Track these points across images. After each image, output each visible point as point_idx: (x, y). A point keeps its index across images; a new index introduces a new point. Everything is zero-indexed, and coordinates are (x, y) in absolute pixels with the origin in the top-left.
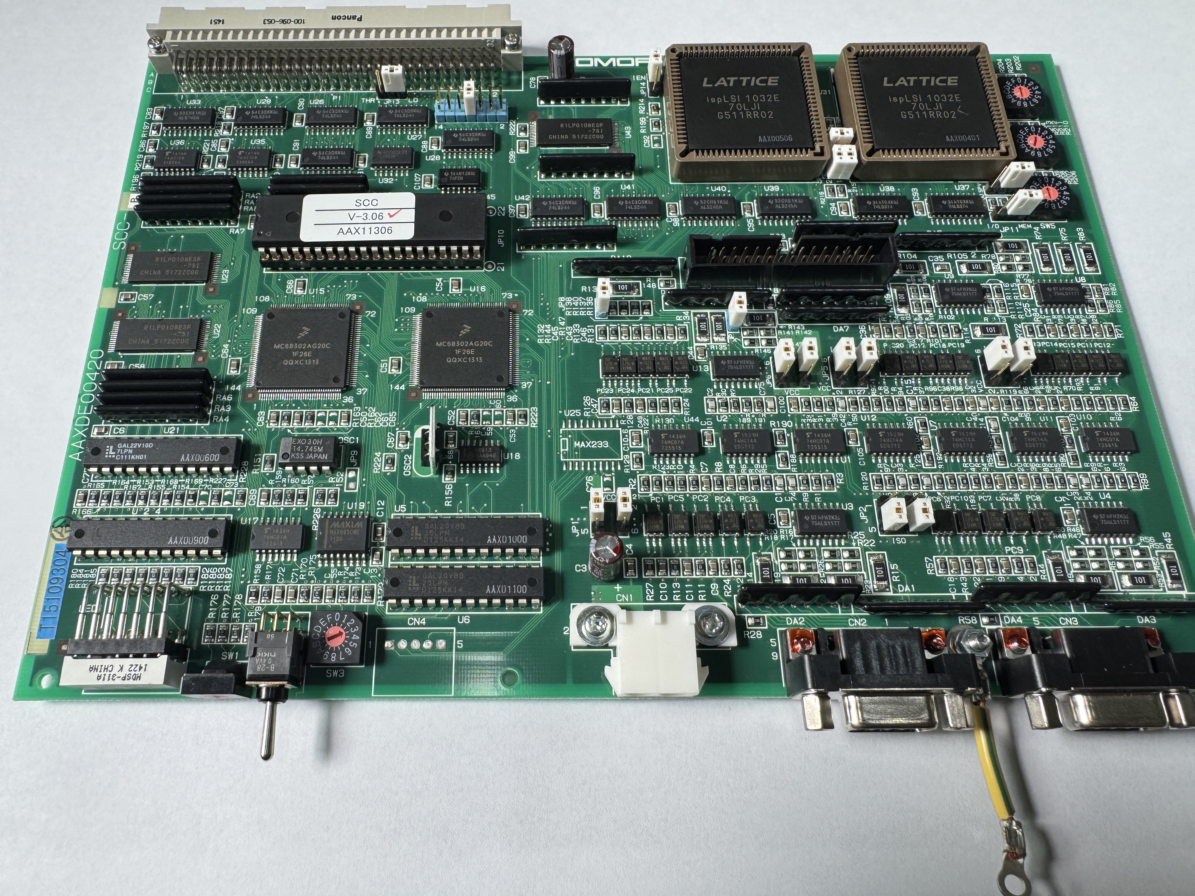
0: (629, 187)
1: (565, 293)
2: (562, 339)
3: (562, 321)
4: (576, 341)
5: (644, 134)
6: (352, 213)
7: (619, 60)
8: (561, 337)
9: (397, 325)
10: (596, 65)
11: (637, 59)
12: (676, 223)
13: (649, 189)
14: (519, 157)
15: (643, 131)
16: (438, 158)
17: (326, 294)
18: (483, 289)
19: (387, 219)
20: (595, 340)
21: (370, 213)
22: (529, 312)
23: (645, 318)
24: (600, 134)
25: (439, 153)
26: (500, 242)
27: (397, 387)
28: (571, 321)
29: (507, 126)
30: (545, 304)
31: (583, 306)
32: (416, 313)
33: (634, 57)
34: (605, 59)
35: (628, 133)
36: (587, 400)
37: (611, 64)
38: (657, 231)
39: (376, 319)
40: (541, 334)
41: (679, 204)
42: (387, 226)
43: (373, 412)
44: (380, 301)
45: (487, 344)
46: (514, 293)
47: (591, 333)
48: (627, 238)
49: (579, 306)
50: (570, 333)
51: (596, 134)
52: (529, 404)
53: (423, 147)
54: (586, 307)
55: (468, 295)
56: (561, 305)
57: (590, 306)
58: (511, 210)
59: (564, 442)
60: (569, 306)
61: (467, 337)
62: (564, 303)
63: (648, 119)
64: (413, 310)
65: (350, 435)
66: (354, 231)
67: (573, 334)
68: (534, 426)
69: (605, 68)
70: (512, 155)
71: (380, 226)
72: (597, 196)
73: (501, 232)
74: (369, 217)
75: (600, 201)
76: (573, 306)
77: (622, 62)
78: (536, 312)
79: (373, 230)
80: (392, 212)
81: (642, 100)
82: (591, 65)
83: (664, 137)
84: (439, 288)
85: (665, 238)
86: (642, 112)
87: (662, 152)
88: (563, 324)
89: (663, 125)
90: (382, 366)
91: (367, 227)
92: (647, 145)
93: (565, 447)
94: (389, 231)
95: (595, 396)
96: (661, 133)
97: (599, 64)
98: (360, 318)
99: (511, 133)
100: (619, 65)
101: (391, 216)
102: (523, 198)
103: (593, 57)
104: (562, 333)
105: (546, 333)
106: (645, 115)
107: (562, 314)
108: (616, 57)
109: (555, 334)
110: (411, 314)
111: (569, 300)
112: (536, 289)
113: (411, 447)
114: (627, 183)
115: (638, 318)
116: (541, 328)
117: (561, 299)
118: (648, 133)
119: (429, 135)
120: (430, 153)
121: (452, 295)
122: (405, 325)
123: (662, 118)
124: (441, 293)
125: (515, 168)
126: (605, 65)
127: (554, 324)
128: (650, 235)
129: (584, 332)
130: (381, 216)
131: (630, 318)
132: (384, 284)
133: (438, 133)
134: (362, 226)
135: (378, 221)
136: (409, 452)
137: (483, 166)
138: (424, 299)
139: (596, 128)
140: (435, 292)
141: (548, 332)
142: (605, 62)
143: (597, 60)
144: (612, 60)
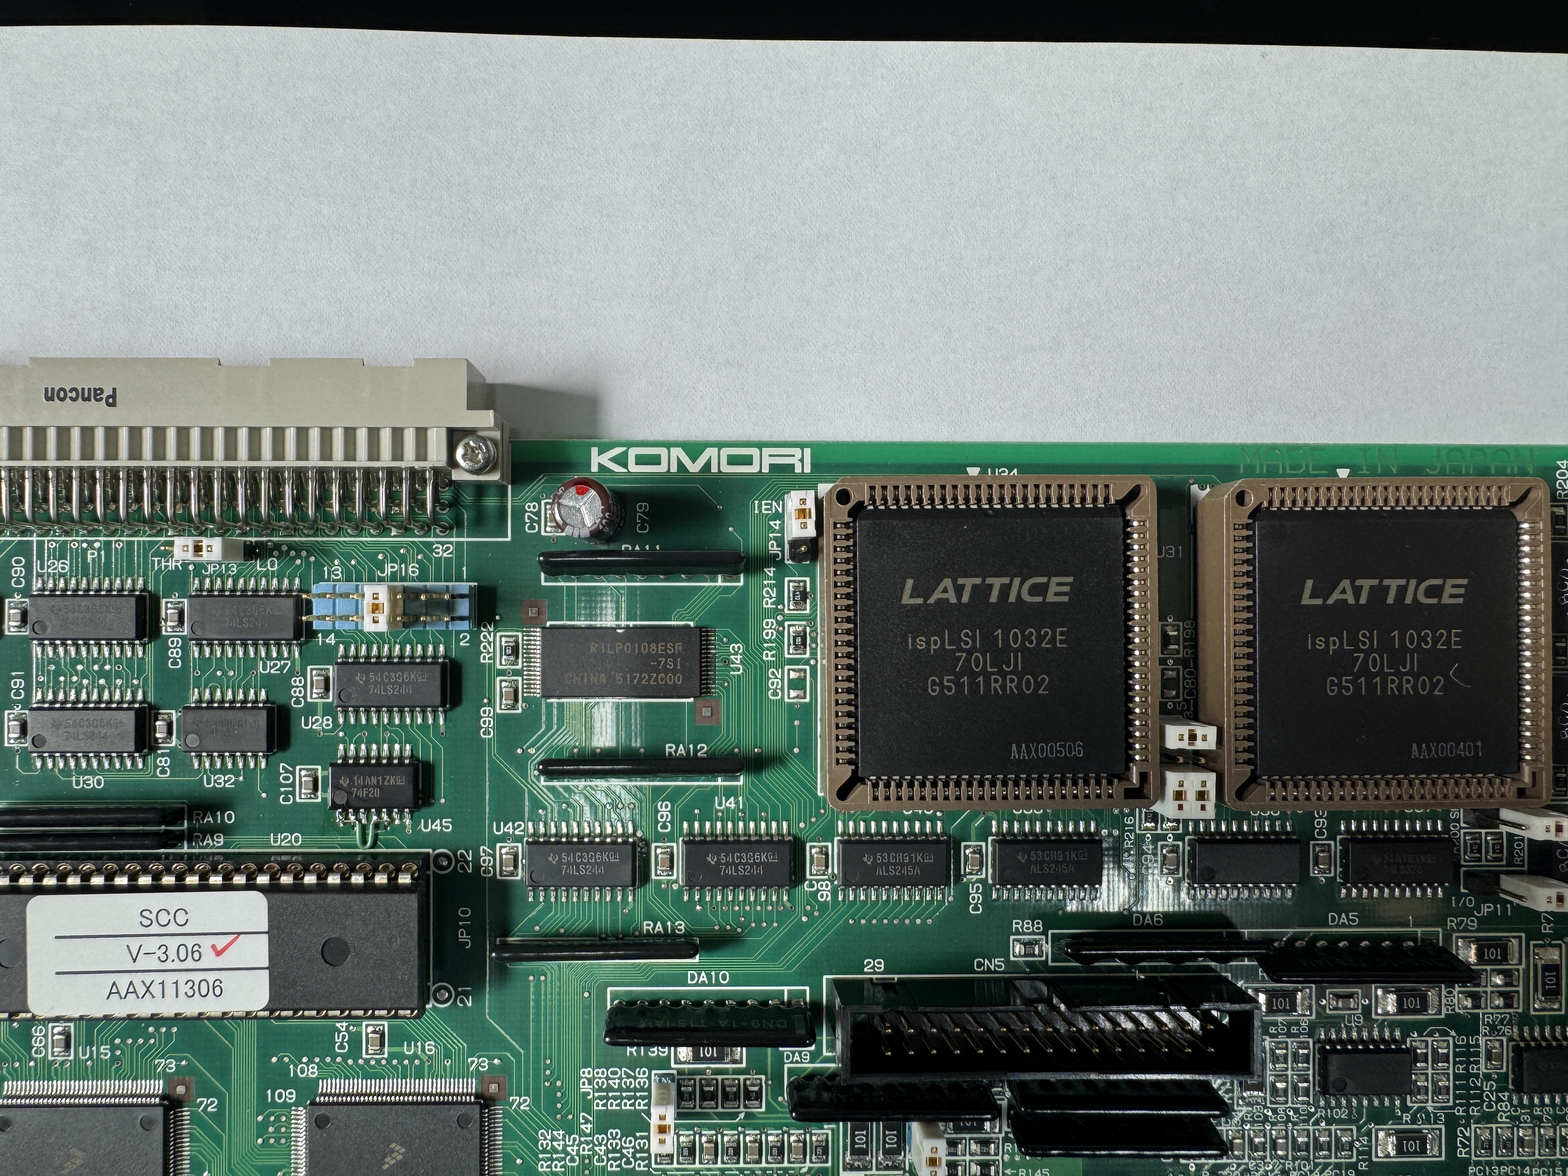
0: (731, 803)
1: (594, 1060)
2: (586, 1163)
3: (587, 1121)
4: (612, 1167)
5: (771, 664)
6: (134, 943)
7: (726, 452)
8: (583, 1158)
9: (262, 1129)
10: (674, 469)
12: (825, 894)
13: (775, 808)
14: (502, 721)
15: (768, 656)
16: (328, 722)
17: (114, 1059)
18: (430, 1047)
19: (209, 960)
20: (649, 1165)
21: (173, 943)
22: (521, 1103)
23: (748, 1116)
24: (674, 671)
25: (329, 710)
26: (464, 937)
28: (605, 1121)
29: (475, 640)
30: (553, 1084)
31: (628, 1089)
32: (297, 1104)
34: (694, 449)
35: (737, 659)
37: (708, 465)
38: (784, 915)
39: (219, 1117)
40: (545, 1151)
41: (834, 848)
42: (211, 977)
44: (224, 1075)
46: (491, 1059)
47: (642, 1151)
48: (723, 928)
49: (620, 1089)
50: (602, 1150)
51: (666, 671)
53: (296, 693)
54: (635, 1090)
55: (400, 1063)
56: (586, 1088)
57: (642, 1089)
58: (485, 860)
60: (600, 1090)
63: (781, 624)
64: (290, 1095)
66: (141, 990)
67: (608, 1152)
70: (487, 718)
71: (197, 977)
72: (664, 827)
73: (465, 913)
74: (172, 954)
75: (670, 837)
76: (610, 1089)
77: (733, 460)
78: (536, 1101)
79: (184, 989)
80: (221, 942)
81: (770, 572)
83: (814, 669)
84: (342, 1047)
85: (799, 929)
86: (768, 604)
87: (806, 712)
88: (587, 1128)
89: (814, 640)
91: (170, 978)
92: (775, 694)
94: (217, 989)
96: (807, 662)
97: (681, 465)
98: (186, 1113)
99: (485, 659)
101: (219, 953)
102: (509, 828)
104: (586, 1150)
105: (554, 1150)
106: (775, 613)
107: (587, 1107)
109: (573, 1151)
110: (286, 1105)
111: (601, 1074)
112: (537, 1048)
114: (730, 792)
115: (736, 1115)
116: (544, 1138)
117: (586, 1073)
118: (780, 663)
119: (306, 660)
120: (310, 710)
121: (367, 1061)
122: (277, 1130)
123: (811, 620)
124: (345, 1057)
125: (494, 751)
126: (694, 468)
127: (570, 1128)
128: (770, 924)
129: (628, 1146)
130: (195, 953)
131: (721, 1116)
132: (230, 1036)
133: (327, 655)
134: (158, 977)
135: (190, 964)
137: (424, 745)
138: (312, 1071)
139: (667, 656)
140: (334, 1056)
141: (559, 1147)
142: (694, 461)
143: (678, 453)
144: (710, 453)
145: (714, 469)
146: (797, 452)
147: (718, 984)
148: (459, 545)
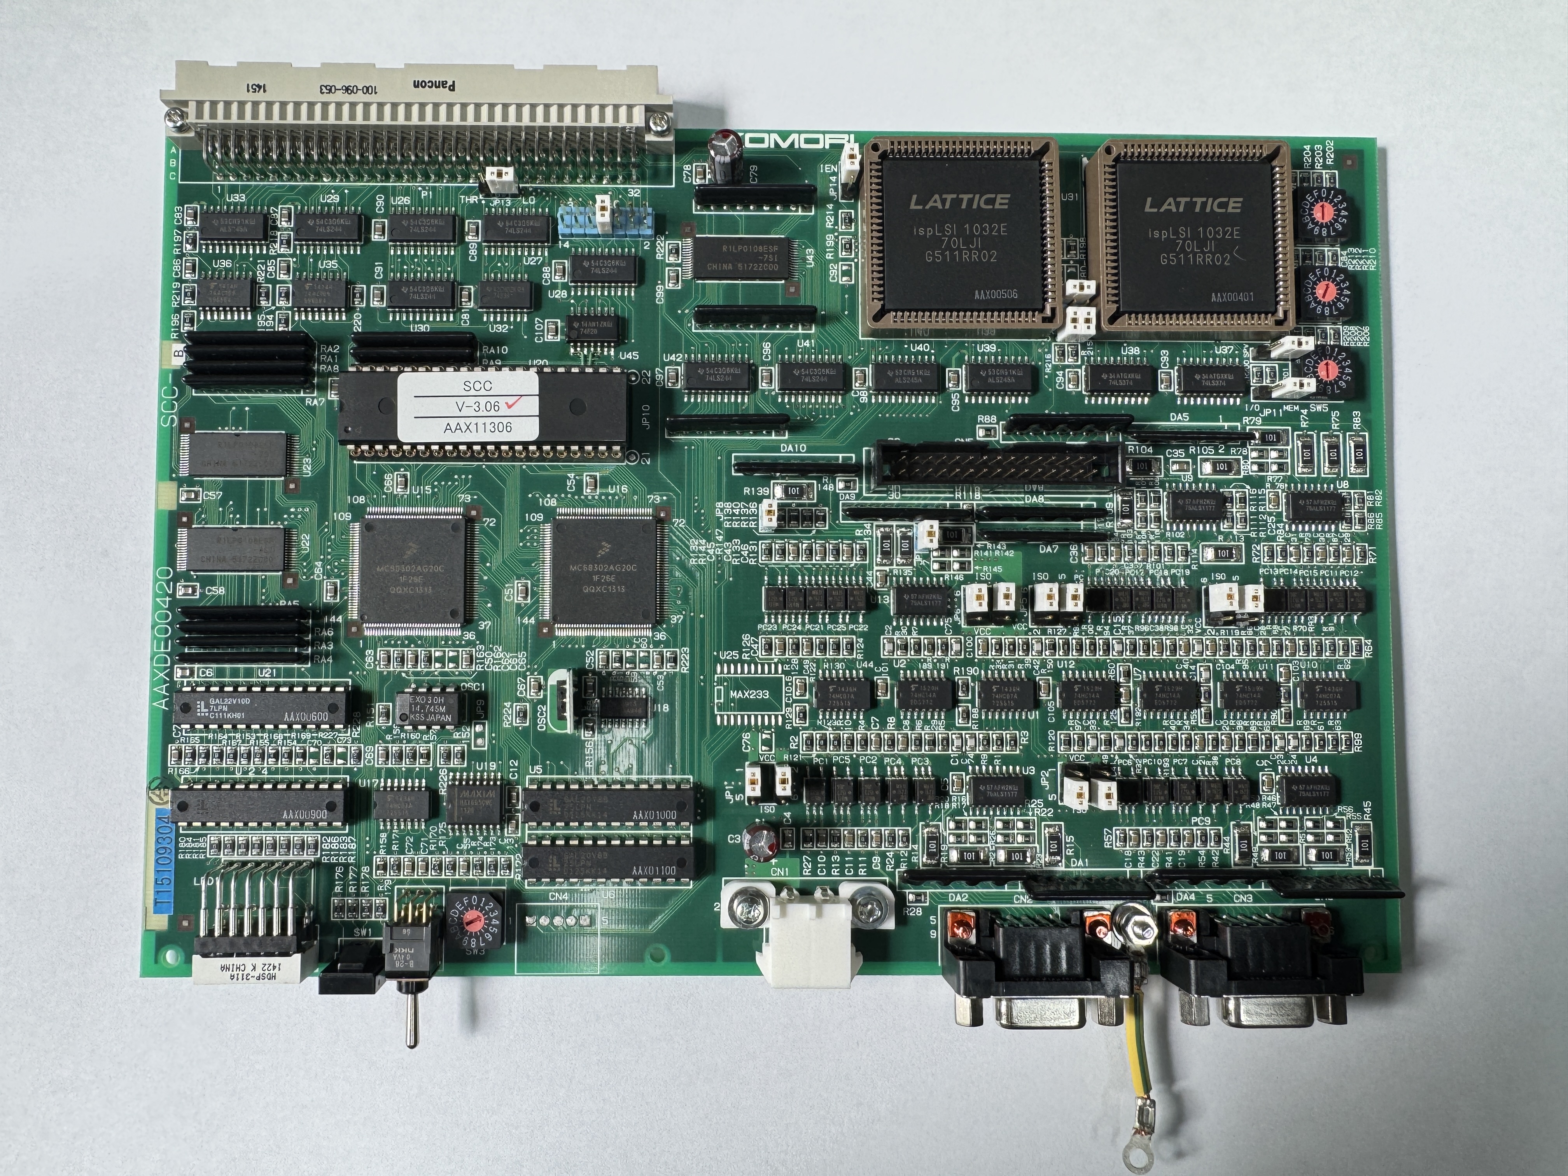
0: (807, 344)
1: (724, 497)
2: (719, 560)
3: (720, 534)
4: (735, 562)
5: (830, 261)
6: (460, 401)
7: (803, 136)
8: (717, 556)
9: (522, 537)
10: (772, 146)
11: (827, 136)
12: (864, 399)
13: (833, 346)
14: (668, 293)
15: (829, 256)
16: (564, 294)
17: (433, 494)
18: (625, 489)
19: (504, 411)
20: (757, 561)
21: (483, 401)
22: (679, 522)
23: (818, 532)
24: (773, 263)
25: (565, 286)
26: (645, 422)
27: (526, 621)
28: (730, 534)
29: (653, 246)
30: (699, 512)
31: (745, 515)
32: (544, 522)
33: (824, 133)
34: (784, 135)
35: (810, 258)
36: (746, 639)
37: (793, 144)
38: (840, 411)
39: (496, 529)
40: (694, 552)
41: (869, 371)
42: (505, 421)
43: (499, 652)
44: (500, 504)
45: (631, 568)
46: (661, 496)
47: (753, 552)
48: (802, 419)
49: (740, 515)
50: (728, 552)
51: (768, 262)
52: (679, 644)
53: (546, 276)
54: (749, 515)
55: (607, 498)
56: (719, 514)
57: (753, 515)
58: (659, 377)
59: (719, 691)
60: (728, 515)
61: (605, 560)
62: (722, 510)
63: (837, 237)
64: (540, 517)
65: (474, 681)
66: (464, 428)
67: (733, 553)
68: (685, 671)
69: (784, 151)
70: (660, 292)
71: (496, 421)
72: (767, 357)
73: (646, 408)
74: (482, 407)
75: (770, 364)
76: (734, 515)
77: (807, 141)
78: (688, 523)
79: (489, 427)
80: (511, 400)
81: (830, 206)
82: (765, 146)
83: (857, 264)
84: (571, 488)
85: (849, 419)
86: (829, 225)
87: (852, 289)
88: (720, 538)
89: (857, 247)
90: (507, 592)
91: (481, 421)
92: (833, 278)
93: (719, 698)
94: (508, 428)
95: (756, 634)
96: (852, 260)
97: (776, 144)
98: (477, 528)
99: (659, 257)
100: (804, 146)
101: (510, 407)
102: (673, 358)
103: (769, 132)
104: (719, 552)
105: (700, 552)
106: (833, 231)
107: (720, 525)
108: (800, 132)
109: (711, 552)
110: (537, 523)
111: (728, 505)
112: (689, 491)
113: (545, 696)
114: (807, 337)
115: (810, 531)
116: (694, 544)
117: (719, 505)
118: (836, 260)
119: (552, 256)
120: (554, 286)
121: (586, 497)
122: (532, 538)
123: (855, 235)
124: (573, 494)
125: (664, 311)
126: (784, 145)
127: (709, 538)
128: (831, 416)
129: (745, 549)
130: (496, 406)
131: (801, 532)
132: (504, 481)
133: (564, 254)
134: (474, 420)
135: (492, 413)
136: (543, 702)
137: (623, 308)
138: (553, 503)
139: (768, 254)
140: (567, 493)
141: (703, 549)
142: (784, 141)
143: (775, 136)
144: (794, 136)
145: (796, 146)
146: (846, 136)
147: (799, 452)
148: (643, 190)
